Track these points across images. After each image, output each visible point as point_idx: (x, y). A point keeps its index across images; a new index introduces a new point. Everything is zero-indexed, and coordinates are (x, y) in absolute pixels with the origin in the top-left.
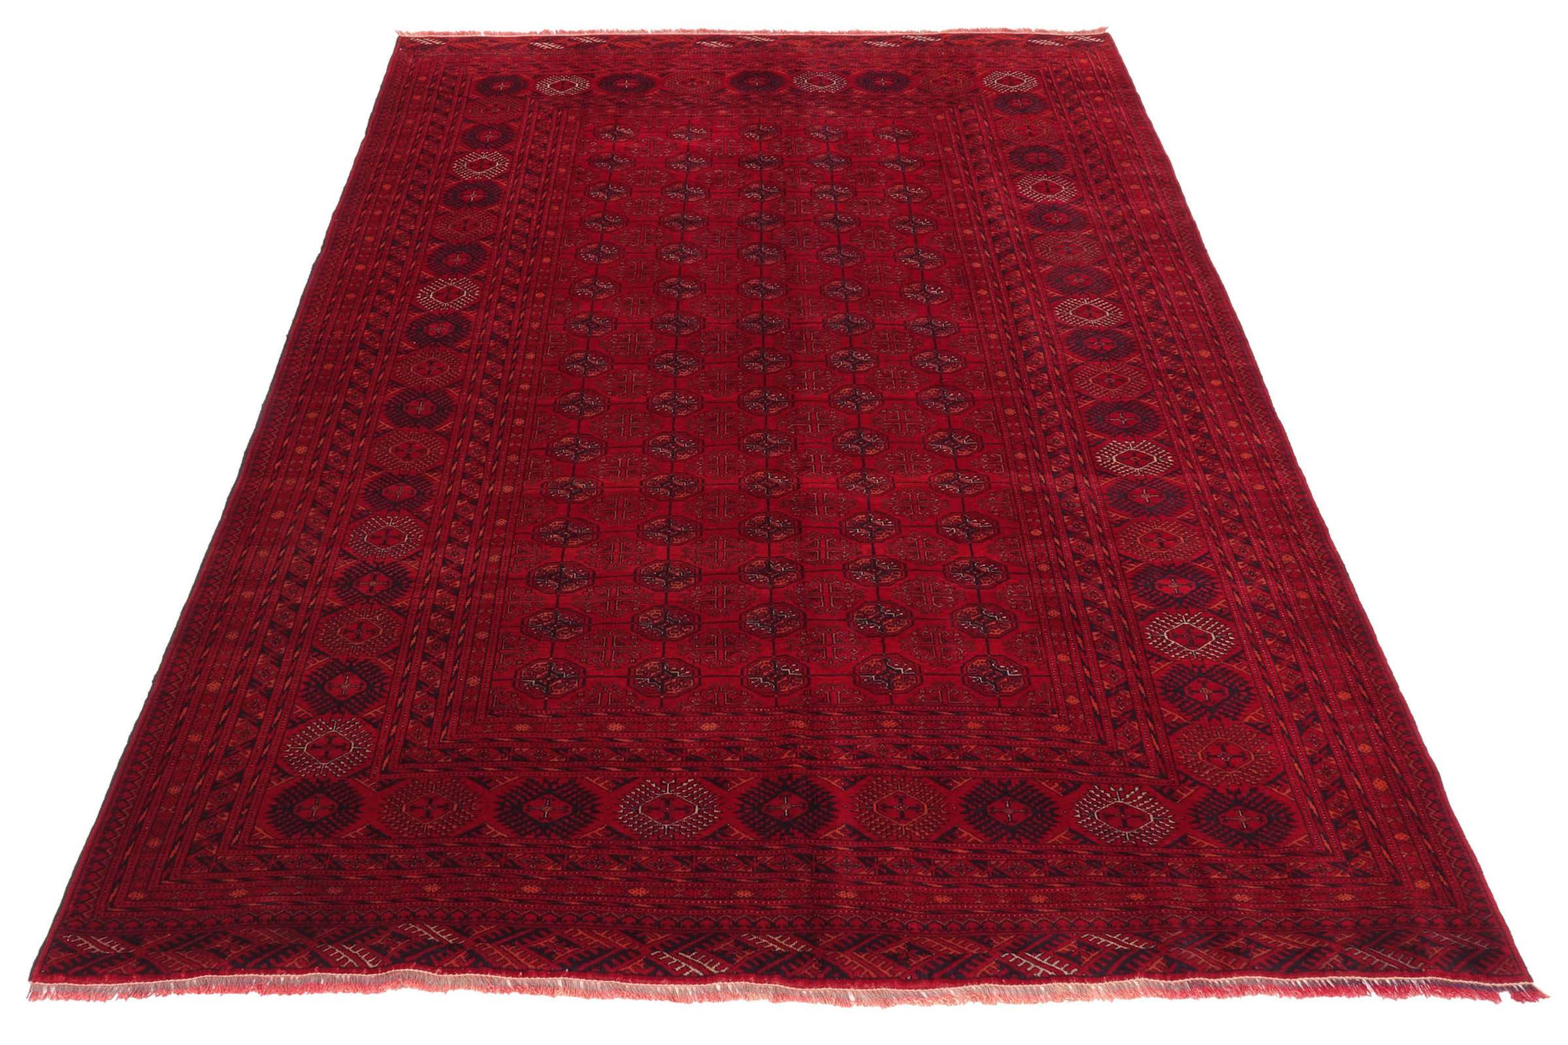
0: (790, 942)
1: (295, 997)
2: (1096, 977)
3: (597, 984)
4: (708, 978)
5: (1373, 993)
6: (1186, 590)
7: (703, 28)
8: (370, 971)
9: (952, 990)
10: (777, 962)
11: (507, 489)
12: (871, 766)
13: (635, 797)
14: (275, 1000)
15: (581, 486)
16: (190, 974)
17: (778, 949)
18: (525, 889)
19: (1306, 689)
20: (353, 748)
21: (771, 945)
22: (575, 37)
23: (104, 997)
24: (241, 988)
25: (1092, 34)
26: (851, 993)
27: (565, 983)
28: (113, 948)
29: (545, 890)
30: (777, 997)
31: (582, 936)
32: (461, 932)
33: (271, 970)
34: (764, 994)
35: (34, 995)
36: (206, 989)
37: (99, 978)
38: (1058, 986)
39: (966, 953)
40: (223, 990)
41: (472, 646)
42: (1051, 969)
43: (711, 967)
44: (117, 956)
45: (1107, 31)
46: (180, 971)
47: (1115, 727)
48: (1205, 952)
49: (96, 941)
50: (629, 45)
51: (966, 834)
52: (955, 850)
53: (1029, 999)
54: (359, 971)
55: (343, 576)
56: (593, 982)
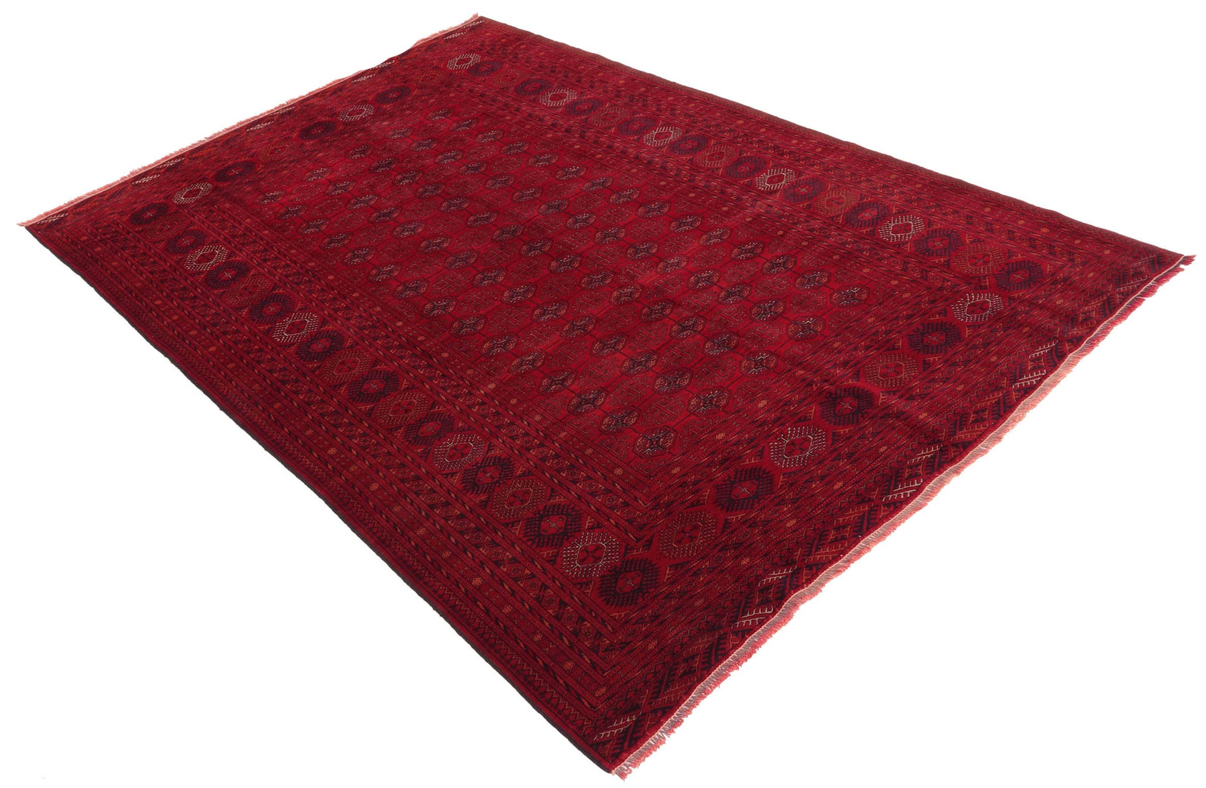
0: (930, 449)
1: (754, 656)
2: (1055, 367)
3: (879, 530)
4: (919, 490)
5: (1145, 298)
6: (875, 212)
7: (239, 121)
8: (775, 613)
9: (1013, 414)
10: (937, 460)
11: (492, 386)
12: (855, 365)
13: (775, 454)
14: (748, 666)
15: (531, 358)
16: (688, 694)
17: (929, 456)
18: (788, 525)
19: (971, 217)
20: (604, 545)
21: (924, 457)
22: (159, 166)
23: (661, 742)
24: (723, 677)
25: (475, 19)
26: (980, 446)
27: (865, 542)
28: (628, 720)
29: (799, 518)
30: (957, 472)
31: (844, 520)
32: (789, 563)
33: (726, 656)
34: (949, 476)
35: (622, 775)
36: (705, 693)
37: (645, 737)
38: (1046, 381)
39: (999, 398)
40: (717, 683)
41: (593, 460)
42: (1037, 377)
43: (914, 484)
44: (637, 722)
45: (479, 15)
46: (681, 697)
47: (926, 280)
48: (1076, 329)
49: (613, 727)
50: (205, 152)
51: (932, 359)
52: (937, 368)
53: (1045, 392)
54: (768, 619)
55: (463, 485)
56: (876, 532)
